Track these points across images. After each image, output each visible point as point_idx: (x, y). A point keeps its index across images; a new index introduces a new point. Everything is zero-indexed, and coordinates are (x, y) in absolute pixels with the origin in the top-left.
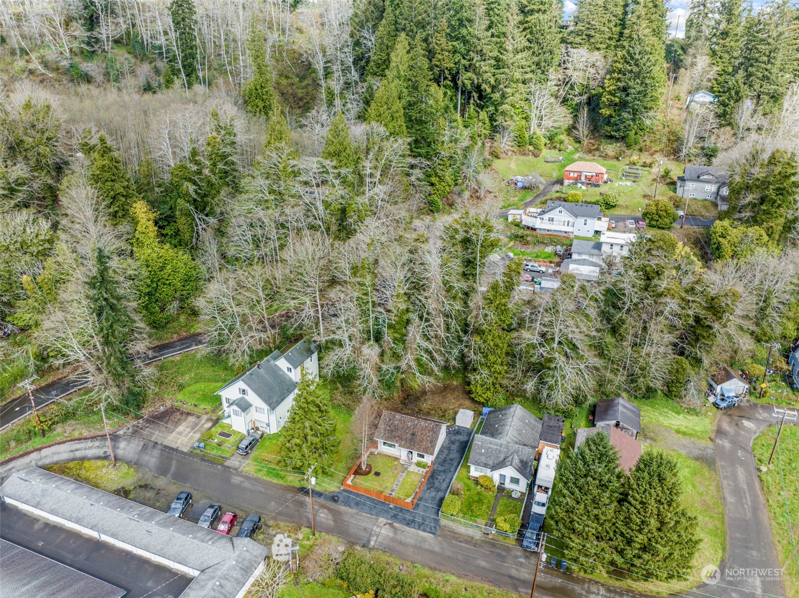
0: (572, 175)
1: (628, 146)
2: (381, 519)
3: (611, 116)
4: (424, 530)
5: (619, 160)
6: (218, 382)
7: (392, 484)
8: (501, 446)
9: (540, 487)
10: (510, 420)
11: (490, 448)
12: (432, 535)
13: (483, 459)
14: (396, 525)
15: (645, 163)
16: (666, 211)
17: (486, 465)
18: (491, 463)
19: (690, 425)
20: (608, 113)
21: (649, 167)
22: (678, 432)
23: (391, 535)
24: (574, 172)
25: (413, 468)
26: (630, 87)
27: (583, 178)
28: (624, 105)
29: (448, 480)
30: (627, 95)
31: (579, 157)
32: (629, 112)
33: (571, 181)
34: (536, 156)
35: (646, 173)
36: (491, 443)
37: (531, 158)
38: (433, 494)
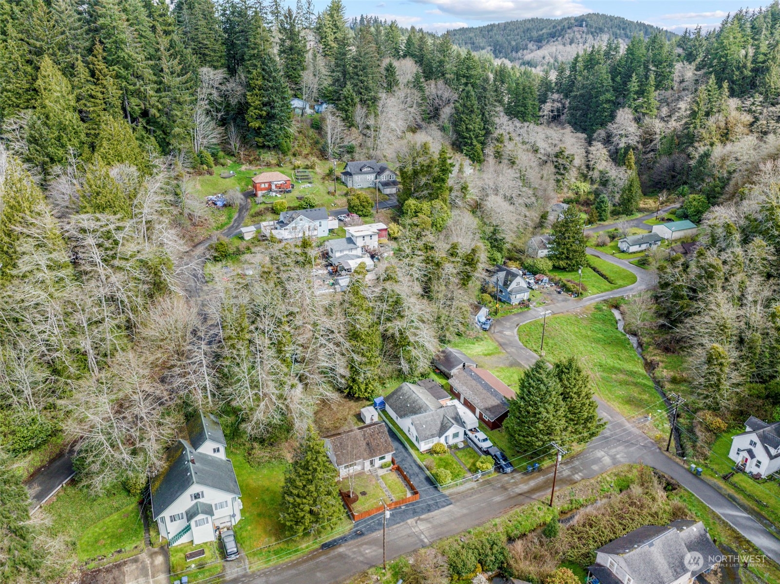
0: (263, 186)
1: (284, 153)
2: (409, 521)
3: (259, 128)
4: (443, 506)
5: (281, 166)
6: (111, 514)
7: (383, 492)
8: (433, 415)
9: (471, 430)
10: (414, 395)
11: (427, 421)
12: (451, 506)
13: (428, 433)
14: (423, 517)
15: (307, 165)
16: (367, 202)
17: (433, 436)
18: (435, 432)
19: (486, 348)
20: (257, 125)
21: (311, 168)
22: (486, 355)
23: (429, 525)
24: (265, 183)
25: (381, 472)
26: (274, 101)
27: (273, 187)
28: (271, 117)
29: (413, 464)
30: (273, 108)
31: (246, 169)
32: (278, 123)
33: (264, 192)
34: (211, 174)
35: (312, 174)
36: (425, 418)
37: (207, 176)
38: (417, 479)
